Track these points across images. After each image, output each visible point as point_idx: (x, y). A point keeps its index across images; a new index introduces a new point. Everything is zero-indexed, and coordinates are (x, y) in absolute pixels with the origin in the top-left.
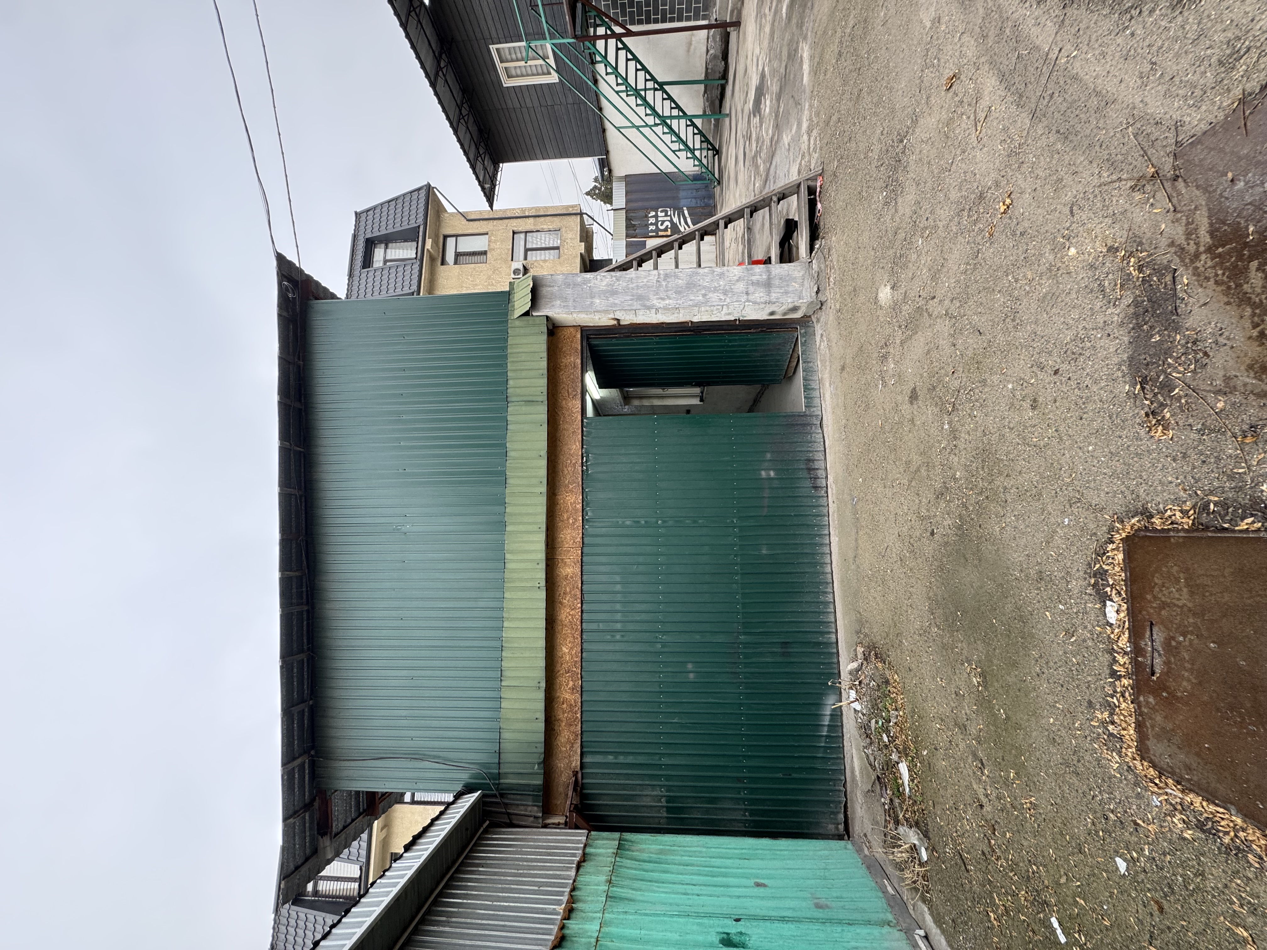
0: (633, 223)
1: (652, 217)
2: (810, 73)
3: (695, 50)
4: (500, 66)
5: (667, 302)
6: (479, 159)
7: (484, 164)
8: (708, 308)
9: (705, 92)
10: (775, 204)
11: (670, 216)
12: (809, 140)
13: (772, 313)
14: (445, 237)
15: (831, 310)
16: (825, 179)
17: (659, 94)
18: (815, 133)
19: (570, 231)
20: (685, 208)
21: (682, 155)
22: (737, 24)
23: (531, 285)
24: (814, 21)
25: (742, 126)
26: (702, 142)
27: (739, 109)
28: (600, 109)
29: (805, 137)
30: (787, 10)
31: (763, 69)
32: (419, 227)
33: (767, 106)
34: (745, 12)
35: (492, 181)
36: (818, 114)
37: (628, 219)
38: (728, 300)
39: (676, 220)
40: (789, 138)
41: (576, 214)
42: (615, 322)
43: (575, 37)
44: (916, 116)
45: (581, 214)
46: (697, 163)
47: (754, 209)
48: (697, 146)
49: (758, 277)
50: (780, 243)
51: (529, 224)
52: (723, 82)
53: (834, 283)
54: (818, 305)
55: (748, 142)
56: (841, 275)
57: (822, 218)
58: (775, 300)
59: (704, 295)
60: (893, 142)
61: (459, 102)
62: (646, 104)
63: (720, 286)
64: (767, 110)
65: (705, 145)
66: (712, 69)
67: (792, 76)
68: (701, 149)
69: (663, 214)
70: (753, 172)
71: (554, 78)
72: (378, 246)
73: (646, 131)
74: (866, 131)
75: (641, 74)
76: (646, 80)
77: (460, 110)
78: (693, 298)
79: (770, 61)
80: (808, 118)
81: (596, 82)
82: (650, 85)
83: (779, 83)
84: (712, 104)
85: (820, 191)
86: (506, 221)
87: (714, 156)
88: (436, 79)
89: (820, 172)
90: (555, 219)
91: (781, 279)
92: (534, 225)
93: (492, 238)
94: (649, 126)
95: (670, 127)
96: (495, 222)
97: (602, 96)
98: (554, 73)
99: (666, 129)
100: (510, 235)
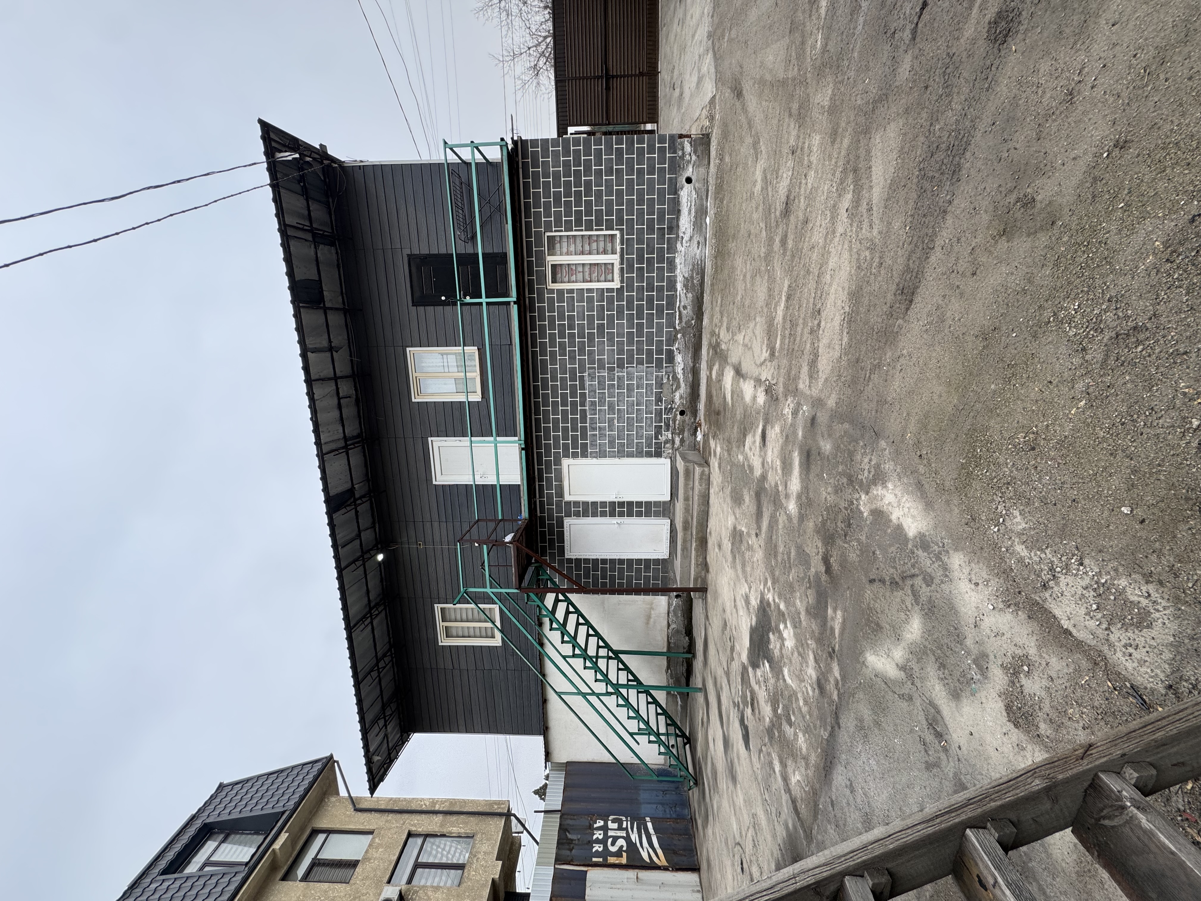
0: (569, 836)
3: (655, 623)
4: (440, 625)
6: (381, 722)
7: (385, 729)
9: (668, 667)
11: (626, 829)
14: (315, 832)
17: (613, 663)
19: (487, 840)
20: (648, 819)
21: (643, 739)
22: (703, 590)
25: (731, 694)
26: (667, 725)
27: (720, 673)
28: (544, 676)
30: (800, 502)
31: (762, 599)
32: (283, 813)
34: (711, 577)
35: (389, 754)
37: (563, 829)
39: (634, 837)
41: (500, 815)
43: (519, 588)
45: (508, 815)
46: (663, 750)
48: (663, 730)
51: (433, 824)
52: (690, 656)
61: (379, 654)
62: (597, 669)
64: (791, 644)
65: (672, 729)
66: (675, 643)
68: (667, 734)
69: (615, 826)
71: (497, 641)
72: (215, 836)
73: (593, 699)
75: (593, 641)
76: (599, 647)
77: (378, 663)
79: (776, 582)
81: (542, 645)
82: (603, 652)
83: (811, 590)
84: (677, 683)
86: (406, 816)
87: (685, 744)
90: (472, 818)
92: (442, 826)
93: (377, 840)
94: (598, 695)
95: (626, 700)
96: (391, 816)
97: (546, 659)
98: (498, 635)
99: (621, 702)
100: (404, 837)
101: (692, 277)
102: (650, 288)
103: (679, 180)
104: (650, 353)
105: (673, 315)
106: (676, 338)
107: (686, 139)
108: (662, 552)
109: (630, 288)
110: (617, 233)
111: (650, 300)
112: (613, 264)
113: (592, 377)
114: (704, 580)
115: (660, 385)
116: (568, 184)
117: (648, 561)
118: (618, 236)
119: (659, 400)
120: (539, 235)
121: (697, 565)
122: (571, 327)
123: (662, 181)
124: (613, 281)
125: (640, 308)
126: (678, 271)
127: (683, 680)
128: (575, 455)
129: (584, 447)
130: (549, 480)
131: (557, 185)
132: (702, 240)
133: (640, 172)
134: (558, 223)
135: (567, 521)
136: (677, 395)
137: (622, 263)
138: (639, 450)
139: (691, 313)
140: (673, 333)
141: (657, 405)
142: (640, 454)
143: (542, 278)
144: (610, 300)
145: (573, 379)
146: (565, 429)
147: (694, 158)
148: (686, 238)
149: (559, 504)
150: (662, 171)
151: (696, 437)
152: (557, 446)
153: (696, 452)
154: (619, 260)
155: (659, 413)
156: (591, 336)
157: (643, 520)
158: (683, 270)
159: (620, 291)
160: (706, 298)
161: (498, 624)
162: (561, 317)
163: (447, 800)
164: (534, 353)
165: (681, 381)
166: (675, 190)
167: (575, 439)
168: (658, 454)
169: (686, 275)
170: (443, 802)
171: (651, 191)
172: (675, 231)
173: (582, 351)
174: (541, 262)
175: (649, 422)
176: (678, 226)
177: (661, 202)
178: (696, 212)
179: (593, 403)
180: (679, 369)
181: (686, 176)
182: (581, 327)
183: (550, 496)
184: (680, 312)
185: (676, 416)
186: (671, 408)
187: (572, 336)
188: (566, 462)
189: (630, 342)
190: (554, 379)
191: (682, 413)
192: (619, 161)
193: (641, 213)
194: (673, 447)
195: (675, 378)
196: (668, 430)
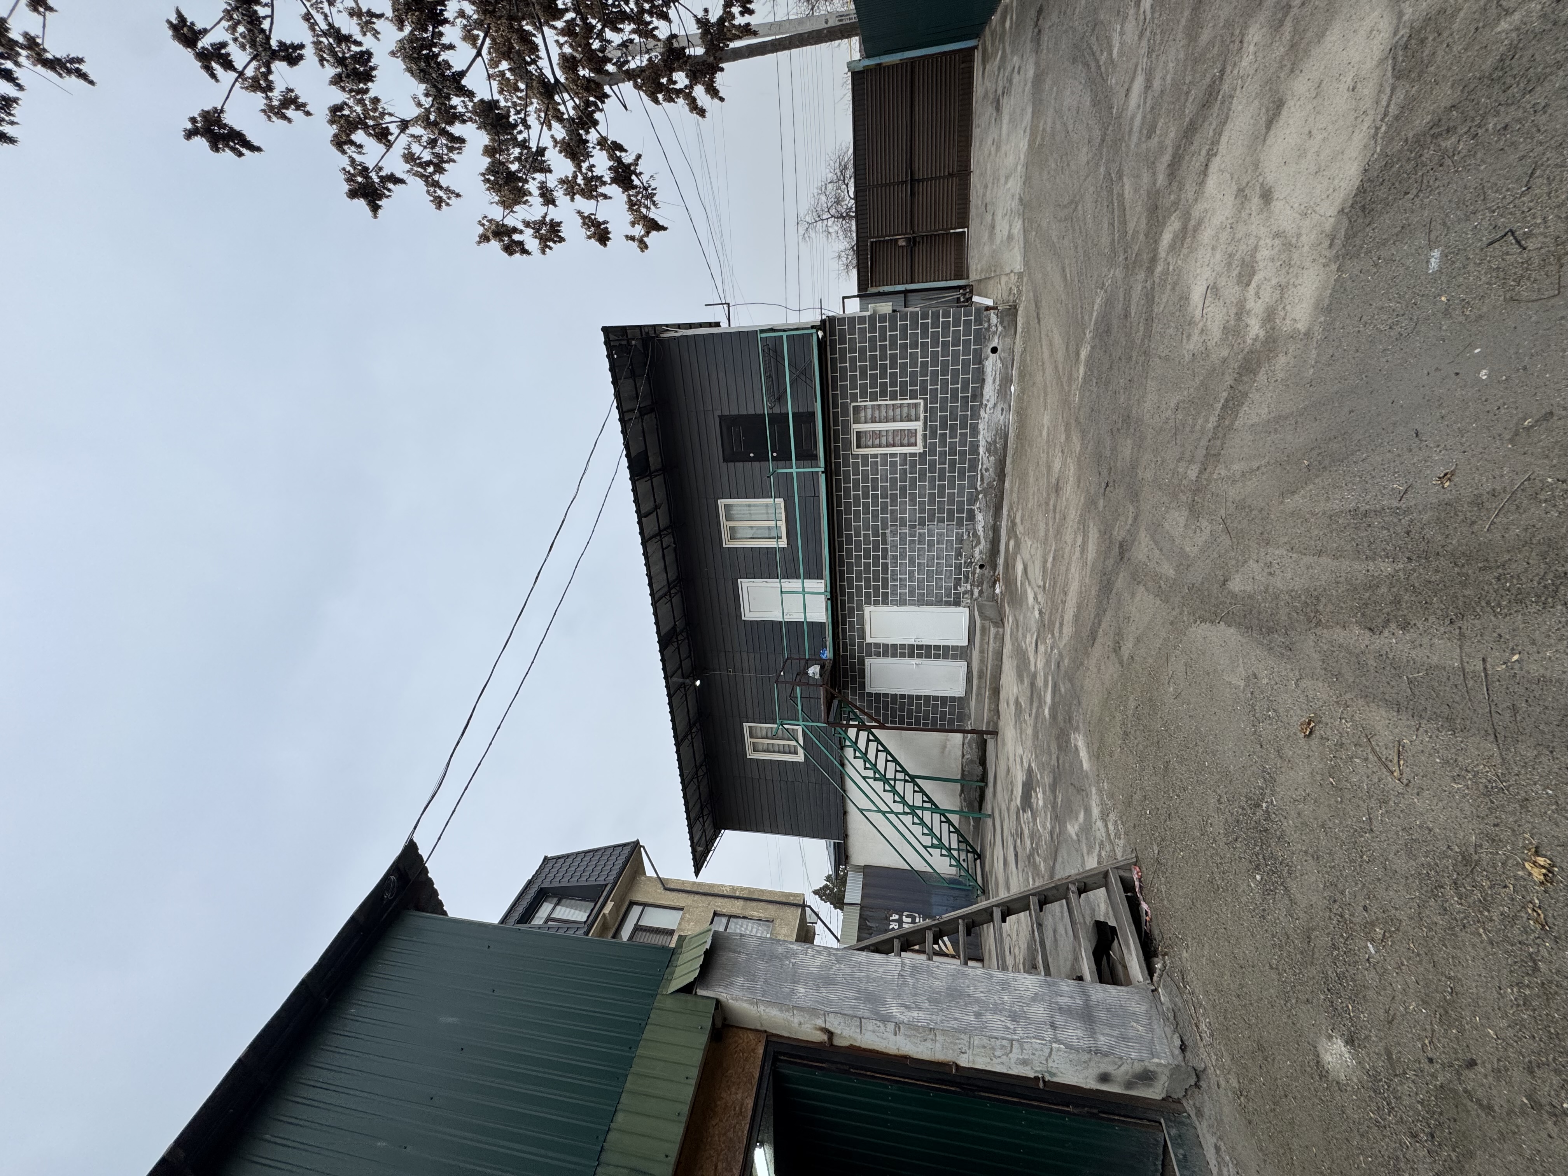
0: (869, 924)
1: (894, 921)
2: (1090, 758)
3: (950, 752)
4: (748, 740)
5: (915, 1014)
6: (701, 819)
7: (704, 826)
8: (985, 1041)
9: (962, 791)
10: (1076, 895)
12: (1106, 826)
13: (1104, 1078)
14: (632, 904)
15: (1222, 1091)
16: (1144, 869)
17: (910, 786)
18: (1112, 817)
19: (786, 925)
21: (936, 852)
22: (995, 733)
23: (708, 946)
24: (1085, 714)
25: (1009, 825)
26: (959, 842)
27: (1004, 807)
28: (844, 791)
29: (1100, 824)
30: (1049, 711)
31: (1030, 765)
32: (606, 885)
33: (1039, 799)
34: (1001, 724)
35: (707, 845)
36: (1111, 796)
37: (863, 919)
38: (1020, 1031)
40: (1076, 827)
41: (796, 905)
42: (824, 1037)
43: (828, 722)
44: (1269, 773)
45: (803, 906)
46: (953, 863)
47: (1044, 899)
48: (954, 845)
49: (1066, 999)
50: (1094, 953)
51: (735, 907)
52: (982, 784)
53: (1212, 1035)
54: (1189, 1076)
55: (1019, 841)
56: (1221, 1019)
57: (1154, 924)
58: (1105, 1048)
59: (978, 1015)
60: (1243, 809)
61: (698, 764)
62: (894, 791)
63: (1003, 1003)
64: (1041, 803)
65: (963, 846)
66: (969, 772)
67: (1067, 765)
68: (959, 850)
69: (909, 920)
70: (1030, 874)
71: (800, 757)
72: (550, 899)
73: (892, 817)
74: (1192, 803)
75: (891, 765)
76: (896, 771)
77: (697, 771)
78: (958, 1015)
79: (1036, 757)
80: (1099, 803)
81: (843, 765)
82: (900, 776)
83: (1051, 775)
84: (970, 804)
85: (1140, 887)
86: (710, 898)
87: (975, 860)
88: (682, 740)
89: (1134, 860)
90: (770, 906)
91: (1109, 1010)
92: (743, 909)
93: (687, 915)
94: (896, 814)
95: (921, 819)
96: (697, 897)
97: (847, 777)
98: (801, 752)
99: (916, 820)
100: (712, 915)
101: (995, 441)
102: (953, 452)
103: (984, 350)
104: (951, 512)
105: (976, 476)
106: (977, 498)
107: (992, 311)
108: (958, 690)
109: (933, 452)
110: (921, 401)
111: (953, 463)
112: (916, 430)
113: (894, 534)
114: (996, 724)
115: (960, 540)
116: (873, 358)
117: (944, 699)
118: (922, 404)
119: (959, 554)
120: (845, 407)
121: (990, 710)
122: (875, 488)
123: (966, 352)
124: (916, 445)
125: (942, 471)
126: (981, 437)
127: (976, 804)
128: (876, 603)
129: (886, 595)
130: (852, 624)
131: (863, 358)
132: (1006, 407)
133: (945, 345)
134: (864, 395)
135: (868, 661)
136: (977, 550)
137: (925, 429)
138: (939, 599)
139: (992, 474)
140: (974, 494)
141: (957, 559)
142: (939, 603)
143: (847, 444)
144: (913, 464)
145: (876, 534)
146: (868, 580)
147: (1000, 328)
148: (990, 405)
149: (861, 646)
150: (967, 343)
151: (995, 590)
152: (859, 593)
153: (994, 603)
154: (922, 426)
155: (959, 567)
156: (894, 497)
157: (940, 662)
158: (986, 435)
159: (923, 455)
160: (1009, 461)
161: (801, 742)
162: (865, 480)
163: (746, 888)
164: (840, 512)
165: (982, 538)
166: (980, 360)
167: (876, 588)
168: (957, 603)
169: (989, 440)
170: (743, 889)
171: (955, 362)
172: (978, 399)
173: (884, 510)
174: (847, 429)
175: (948, 574)
176: (982, 395)
177: (966, 371)
178: (1001, 381)
179: (894, 557)
180: (980, 527)
181: (992, 346)
182: (885, 488)
183: (852, 638)
184: (982, 474)
185: (975, 569)
186: (971, 563)
187: (875, 497)
188: (868, 609)
189: (932, 502)
190: (858, 535)
191: (981, 567)
192: (925, 334)
193: (945, 383)
194: (972, 598)
195: (975, 535)
196: (967, 582)
